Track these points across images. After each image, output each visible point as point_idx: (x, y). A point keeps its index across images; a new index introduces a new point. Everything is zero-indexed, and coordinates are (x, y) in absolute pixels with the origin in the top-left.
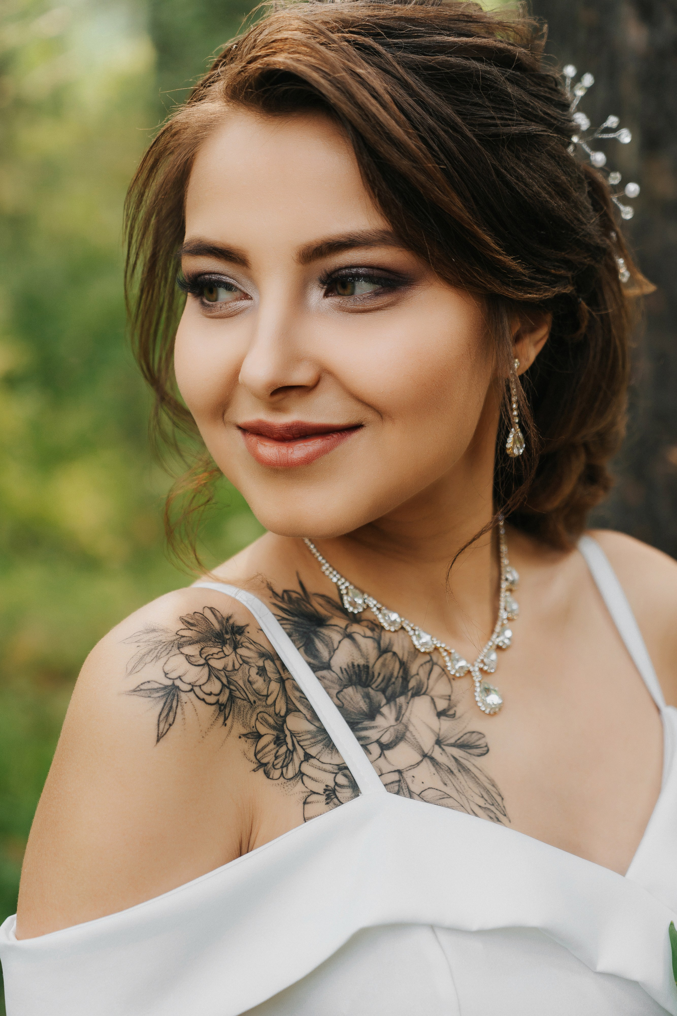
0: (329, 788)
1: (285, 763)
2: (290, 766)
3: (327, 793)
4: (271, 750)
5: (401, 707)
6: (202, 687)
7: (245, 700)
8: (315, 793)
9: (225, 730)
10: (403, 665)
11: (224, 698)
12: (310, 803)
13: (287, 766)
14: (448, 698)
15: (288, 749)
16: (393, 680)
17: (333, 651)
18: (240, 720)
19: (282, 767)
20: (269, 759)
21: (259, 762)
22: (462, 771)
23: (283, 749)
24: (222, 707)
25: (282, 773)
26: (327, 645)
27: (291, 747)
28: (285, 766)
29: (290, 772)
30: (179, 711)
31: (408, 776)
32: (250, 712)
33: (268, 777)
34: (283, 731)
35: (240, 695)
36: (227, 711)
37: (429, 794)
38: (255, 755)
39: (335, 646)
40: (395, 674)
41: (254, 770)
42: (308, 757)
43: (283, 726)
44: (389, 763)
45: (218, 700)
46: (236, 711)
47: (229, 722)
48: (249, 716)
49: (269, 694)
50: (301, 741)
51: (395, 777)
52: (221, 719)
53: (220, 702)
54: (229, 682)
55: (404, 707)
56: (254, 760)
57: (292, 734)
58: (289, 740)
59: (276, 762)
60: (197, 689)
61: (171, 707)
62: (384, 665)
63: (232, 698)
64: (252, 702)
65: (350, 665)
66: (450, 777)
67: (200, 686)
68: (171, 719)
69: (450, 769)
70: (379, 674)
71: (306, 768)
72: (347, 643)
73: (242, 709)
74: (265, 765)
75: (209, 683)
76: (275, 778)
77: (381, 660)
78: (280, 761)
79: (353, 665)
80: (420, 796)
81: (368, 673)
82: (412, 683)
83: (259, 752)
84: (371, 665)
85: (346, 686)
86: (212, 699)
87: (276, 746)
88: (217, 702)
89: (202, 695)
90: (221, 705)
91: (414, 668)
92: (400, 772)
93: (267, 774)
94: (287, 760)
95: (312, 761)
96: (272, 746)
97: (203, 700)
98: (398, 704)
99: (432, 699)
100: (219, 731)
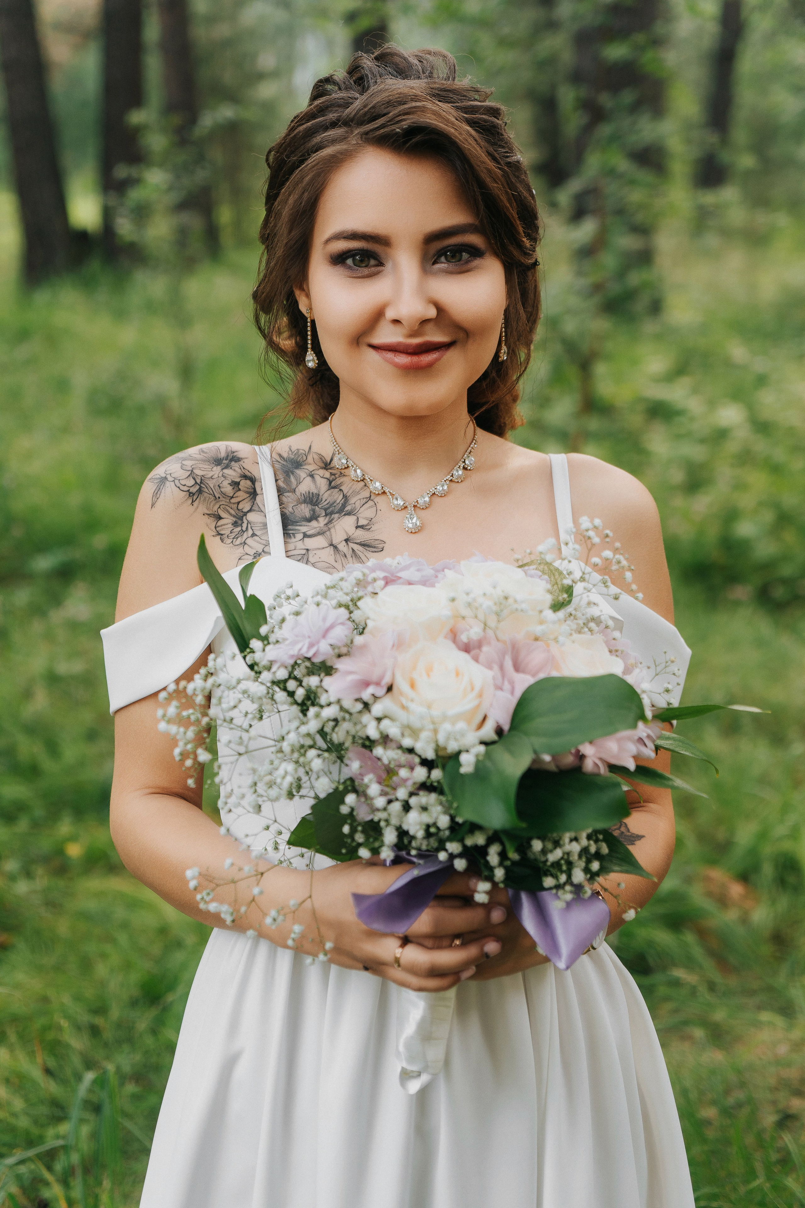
0: (258, 553)
1: (236, 537)
2: (239, 539)
3: (255, 555)
4: (229, 528)
5: (332, 519)
6: (180, 481)
7: (211, 495)
8: (247, 554)
9: (192, 509)
10: (345, 497)
11: (194, 490)
12: (244, 559)
13: (237, 538)
14: (370, 519)
15: (242, 529)
16: (335, 504)
17: (299, 483)
18: (205, 505)
19: (233, 538)
20: (226, 532)
21: (218, 532)
22: (354, 557)
23: (239, 529)
24: (191, 495)
25: (232, 542)
26: (296, 480)
27: (244, 529)
28: (236, 538)
29: (239, 541)
30: (163, 491)
31: (311, 554)
32: (214, 502)
33: (222, 542)
34: (242, 520)
35: (207, 491)
36: (195, 497)
37: (320, 565)
38: (215, 528)
39: (301, 481)
40: (338, 502)
41: (213, 536)
42: (254, 535)
43: (242, 517)
44: (304, 544)
45: (189, 490)
46: (202, 499)
47: (195, 504)
48: (212, 504)
49: (234, 496)
50: (253, 527)
51: (304, 552)
52: (190, 501)
53: (190, 491)
54: (201, 482)
55: (335, 520)
56: (214, 529)
57: (248, 522)
58: (244, 525)
59: (230, 535)
60: (177, 482)
61: (160, 488)
62: (330, 495)
63: (200, 491)
64: (217, 497)
65: (307, 492)
66: (342, 558)
67: (179, 480)
68: (158, 496)
69: (345, 554)
70: (326, 500)
71: (250, 541)
72: (309, 479)
73: (207, 499)
74: (222, 535)
75: (186, 479)
76: (226, 543)
77: (329, 492)
78: (233, 535)
79: (309, 492)
80: (313, 565)
81: (318, 498)
82: (348, 508)
83: (218, 527)
84: (321, 494)
85: (301, 503)
86: (186, 489)
87: (233, 526)
88: (188, 491)
89: (178, 485)
90: (190, 493)
91: (352, 501)
92: (308, 550)
93: (222, 540)
94: (238, 535)
95: (255, 537)
96: (230, 525)
97: (179, 487)
98: (332, 517)
99: (358, 518)
100: (188, 508)
